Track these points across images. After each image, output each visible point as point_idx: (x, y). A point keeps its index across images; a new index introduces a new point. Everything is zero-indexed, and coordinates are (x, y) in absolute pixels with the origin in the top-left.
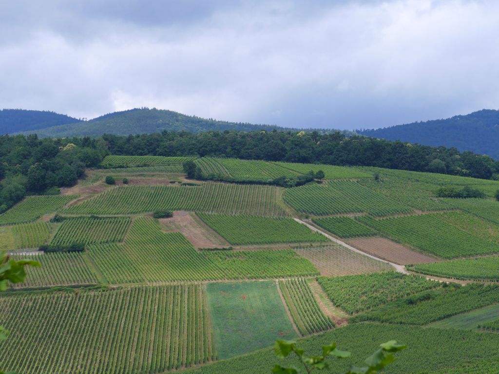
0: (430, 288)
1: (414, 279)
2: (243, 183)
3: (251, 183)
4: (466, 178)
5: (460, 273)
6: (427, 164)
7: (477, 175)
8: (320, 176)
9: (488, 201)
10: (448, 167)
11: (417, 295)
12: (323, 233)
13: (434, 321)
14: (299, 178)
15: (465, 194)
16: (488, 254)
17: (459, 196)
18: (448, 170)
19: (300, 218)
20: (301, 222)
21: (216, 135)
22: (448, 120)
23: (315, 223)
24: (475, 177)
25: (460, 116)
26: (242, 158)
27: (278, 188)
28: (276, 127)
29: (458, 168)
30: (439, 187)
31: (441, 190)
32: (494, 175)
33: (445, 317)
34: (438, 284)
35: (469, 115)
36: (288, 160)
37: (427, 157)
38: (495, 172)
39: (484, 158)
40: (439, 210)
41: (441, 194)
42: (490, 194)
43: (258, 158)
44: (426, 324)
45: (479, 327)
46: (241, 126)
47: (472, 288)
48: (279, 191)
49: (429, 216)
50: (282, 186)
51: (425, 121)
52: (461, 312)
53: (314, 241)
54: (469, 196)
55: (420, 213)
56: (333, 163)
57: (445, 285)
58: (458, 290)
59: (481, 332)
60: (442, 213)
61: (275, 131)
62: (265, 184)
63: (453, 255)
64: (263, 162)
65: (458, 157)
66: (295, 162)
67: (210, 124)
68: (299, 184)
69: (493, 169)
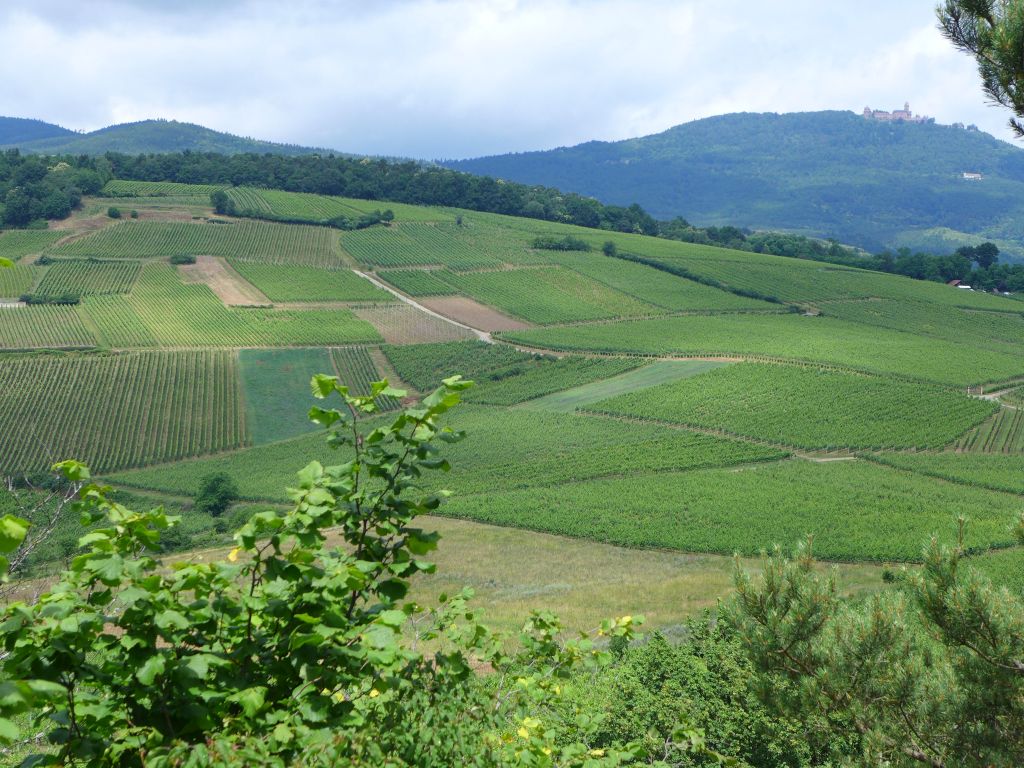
0: (520, 361)
1: (501, 350)
2: (289, 222)
3: (299, 222)
4: (569, 225)
5: (557, 343)
6: (521, 207)
7: (582, 222)
8: (389, 216)
9: (594, 255)
10: (547, 211)
11: (505, 370)
12: (390, 290)
13: (524, 400)
14: (361, 218)
15: (567, 245)
16: (591, 320)
17: (559, 247)
18: (546, 216)
19: (362, 269)
20: (362, 275)
21: (255, 158)
22: (549, 153)
23: (381, 277)
24: (579, 225)
25: (564, 149)
26: (288, 189)
27: (334, 231)
28: (332, 150)
29: (560, 213)
30: (535, 237)
31: (537, 240)
32: (602, 223)
33: (536, 397)
34: (530, 357)
35: (575, 147)
36: (348, 195)
37: (522, 197)
38: (604, 219)
39: (591, 202)
40: (535, 264)
41: (538, 245)
42: (597, 246)
43: (309, 190)
44: (513, 404)
45: (577, 409)
46: (288, 147)
47: (570, 362)
48: (335, 235)
49: (522, 272)
50: (340, 228)
51: (521, 152)
52: (556, 391)
53: (379, 300)
54: (571, 248)
55: (510, 267)
56: (405, 201)
57: (538, 358)
58: (554, 364)
59: (579, 415)
60: (537, 268)
61: (332, 156)
62: (317, 224)
63: (549, 320)
64: (315, 196)
65: (560, 199)
66: (357, 197)
67: (246, 143)
68: (361, 226)
69: (602, 216)
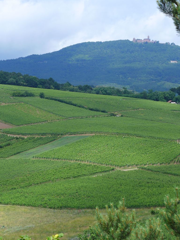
0: (10, 140)
1: (2, 136)
4: (26, 87)
5: (24, 132)
6: (7, 81)
7: (31, 85)
9: (36, 98)
10: (17, 82)
11: (4, 144)
13: (12, 155)
15: (25, 95)
16: (37, 123)
17: (22, 96)
18: (17, 84)
22: (16, 59)
24: (30, 87)
25: (22, 58)
29: (22, 83)
30: (13, 92)
31: (14, 93)
32: (38, 86)
33: (17, 154)
34: (14, 138)
35: (26, 57)
37: (7, 77)
38: (39, 84)
39: (34, 78)
40: (14, 102)
41: (14, 95)
42: (37, 95)
44: (8, 157)
45: (33, 157)
47: (30, 139)
49: (9, 106)
51: (5, 60)
52: (25, 151)
54: (27, 96)
55: (4, 104)
57: (17, 138)
58: (23, 140)
59: (34, 159)
60: (15, 104)
63: (20, 124)
65: (22, 77)
69: (38, 83)
